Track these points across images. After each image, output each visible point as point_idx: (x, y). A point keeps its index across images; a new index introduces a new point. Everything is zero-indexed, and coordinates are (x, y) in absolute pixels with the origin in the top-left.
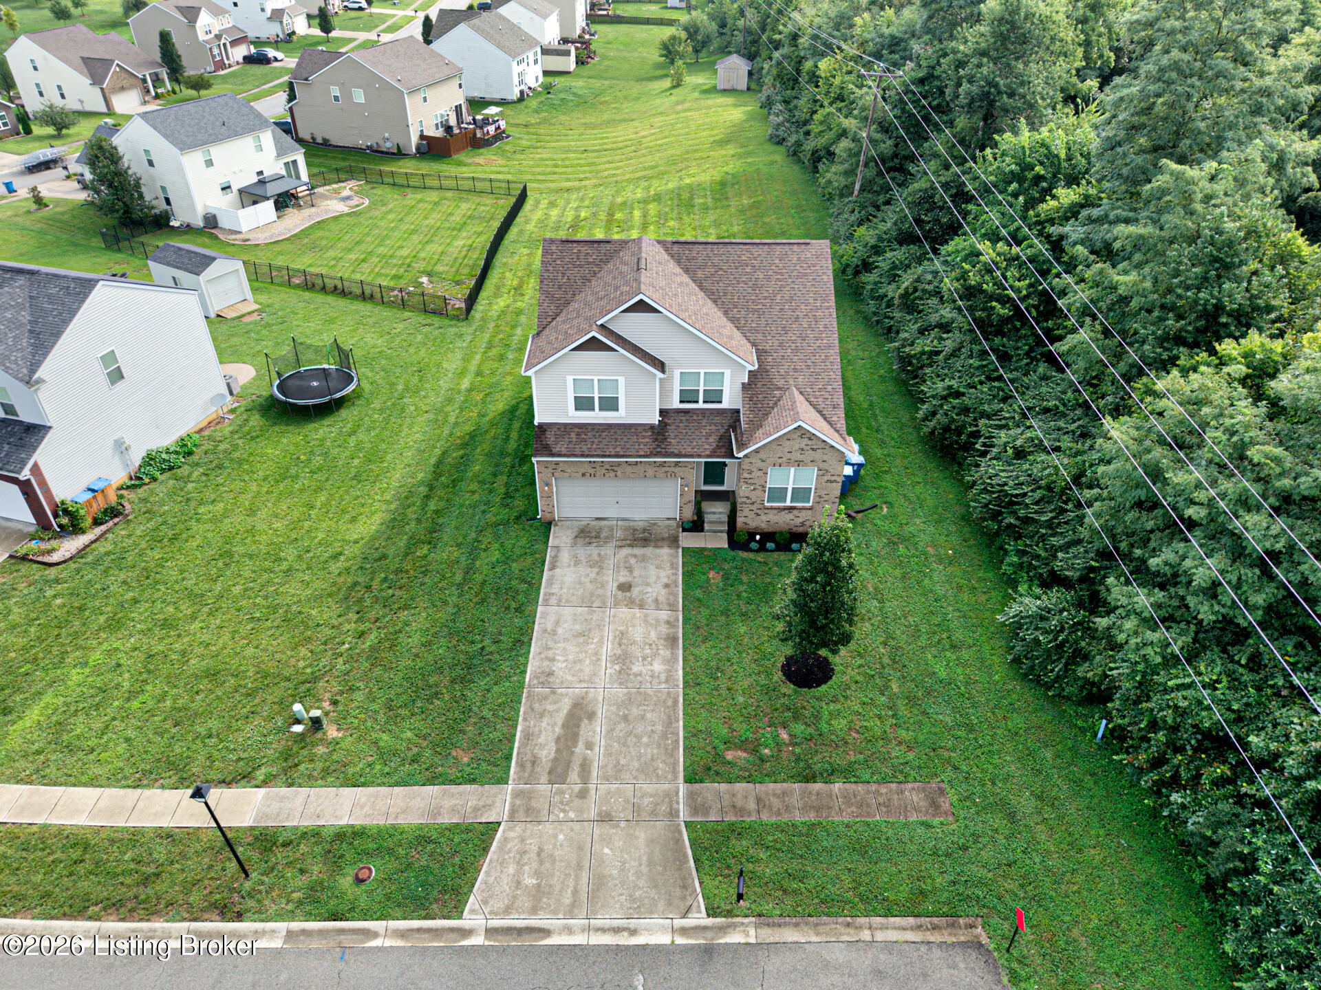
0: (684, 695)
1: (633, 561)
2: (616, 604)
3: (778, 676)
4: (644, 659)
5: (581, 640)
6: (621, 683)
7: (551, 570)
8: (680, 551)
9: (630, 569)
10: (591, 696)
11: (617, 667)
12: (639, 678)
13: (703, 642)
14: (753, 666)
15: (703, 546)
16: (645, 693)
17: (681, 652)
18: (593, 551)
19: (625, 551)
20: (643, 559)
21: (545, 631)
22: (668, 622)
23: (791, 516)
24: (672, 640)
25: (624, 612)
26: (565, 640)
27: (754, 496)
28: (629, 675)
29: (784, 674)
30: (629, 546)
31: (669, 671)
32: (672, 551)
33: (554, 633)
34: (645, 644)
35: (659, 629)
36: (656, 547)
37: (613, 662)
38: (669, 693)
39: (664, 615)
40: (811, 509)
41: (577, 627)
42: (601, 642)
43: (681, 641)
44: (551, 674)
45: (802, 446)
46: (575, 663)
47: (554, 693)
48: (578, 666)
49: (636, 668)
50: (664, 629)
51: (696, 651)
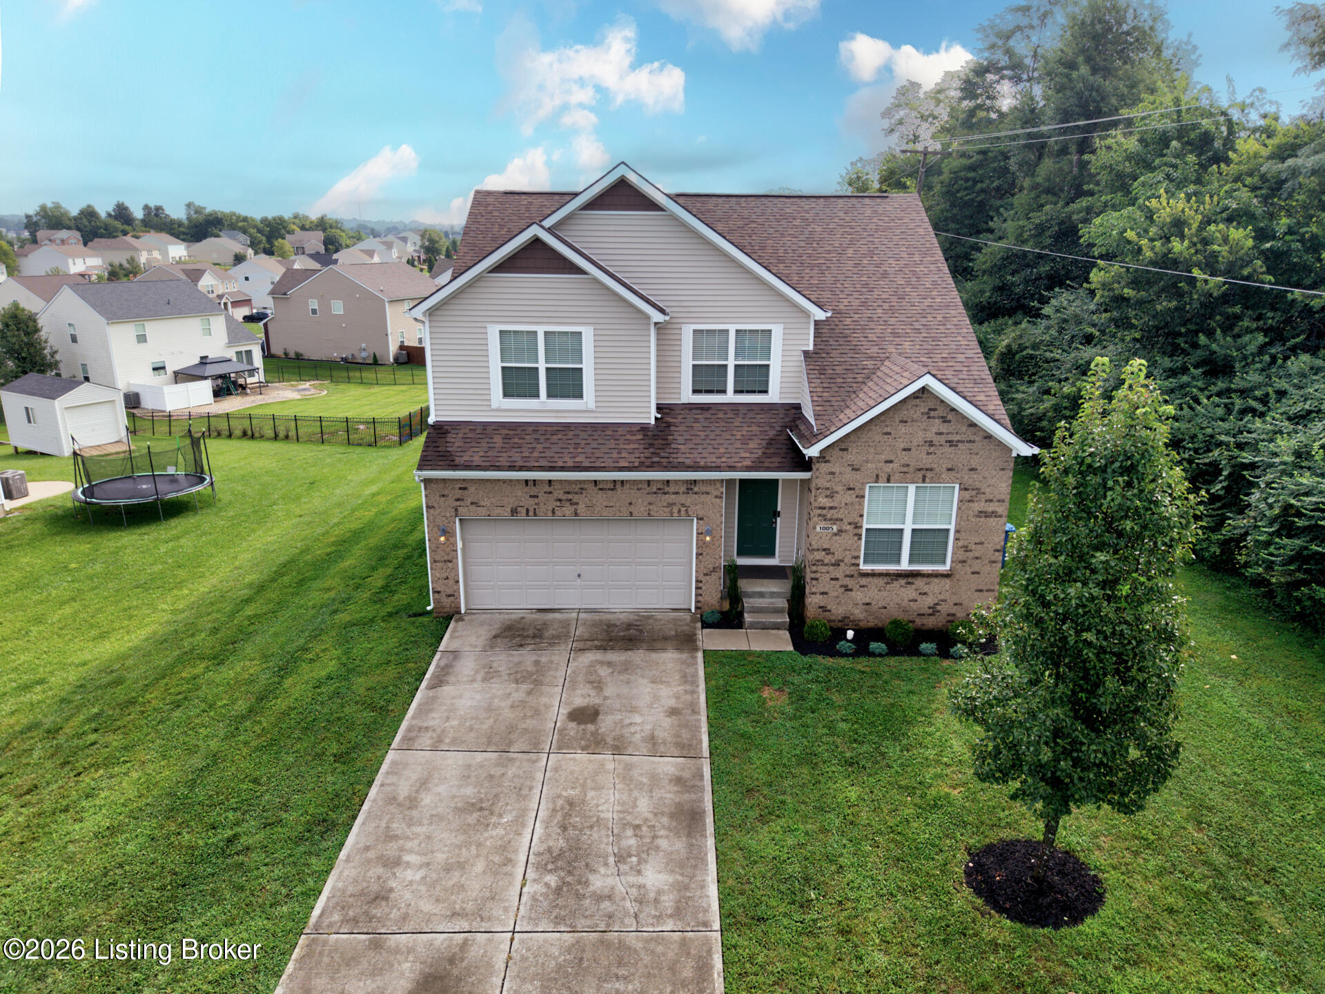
0: (727, 948)
1: (603, 672)
2: (564, 745)
3: (964, 899)
4: (621, 858)
5: (472, 819)
6: (559, 920)
7: (431, 687)
8: (700, 655)
9: (598, 685)
10: (474, 953)
11: (552, 880)
12: (606, 905)
13: (763, 820)
14: (894, 873)
15: (745, 648)
16: (622, 945)
17: (711, 842)
18: (527, 657)
19: (591, 657)
20: (626, 668)
21: (392, 800)
22: (678, 780)
23: (910, 593)
24: (688, 819)
25: (580, 760)
26: (436, 818)
27: (838, 545)
28: (580, 897)
29: (978, 892)
30: (598, 648)
31: (682, 888)
32: (684, 656)
33: (412, 802)
34: (625, 826)
35: (658, 793)
36: (652, 649)
37: (542, 868)
38: (683, 943)
39: (668, 766)
40: (947, 576)
41: (469, 791)
42: (519, 822)
43: (709, 820)
44: (382, 897)
45: (930, 435)
46: (448, 869)
47: (376, 946)
48: (456, 877)
49: (599, 881)
50: (669, 794)
51: (750, 841)
